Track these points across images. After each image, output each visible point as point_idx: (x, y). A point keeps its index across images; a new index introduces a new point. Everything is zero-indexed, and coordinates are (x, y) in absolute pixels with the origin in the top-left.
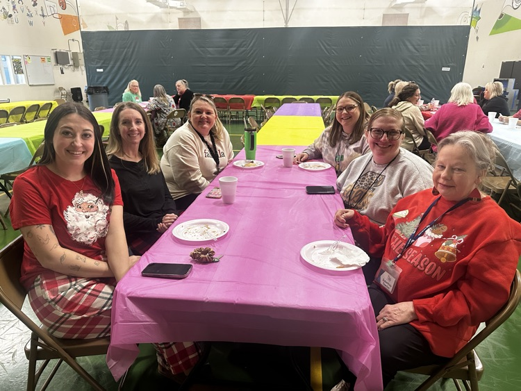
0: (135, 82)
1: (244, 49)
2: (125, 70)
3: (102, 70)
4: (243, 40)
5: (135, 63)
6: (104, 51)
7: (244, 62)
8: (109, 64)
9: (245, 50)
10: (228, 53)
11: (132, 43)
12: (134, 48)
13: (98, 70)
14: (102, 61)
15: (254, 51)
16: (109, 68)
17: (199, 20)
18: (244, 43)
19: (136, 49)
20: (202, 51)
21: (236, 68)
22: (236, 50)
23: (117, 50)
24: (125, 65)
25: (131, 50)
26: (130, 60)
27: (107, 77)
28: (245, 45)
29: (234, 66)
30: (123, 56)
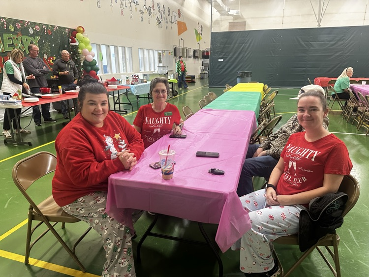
0: (351, 69)
1: (342, 42)
2: (240, 60)
3: (222, 60)
4: (343, 35)
5: (249, 55)
6: (227, 46)
7: (340, 53)
8: (228, 56)
9: (344, 43)
10: (328, 46)
11: (249, 39)
12: (250, 43)
13: (219, 60)
14: (224, 54)
15: (352, 44)
16: (228, 59)
17: (244, 24)
18: (344, 38)
19: (252, 44)
20: (306, 45)
21: (333, 57)
22: (335, 44)
23: (237, 45)
24: (241, 56)
25: (248, 45)
26: (246, 52)
27: (226, 65)
28: (344, 39)
29: (332, 56)
30: (240, 50)
